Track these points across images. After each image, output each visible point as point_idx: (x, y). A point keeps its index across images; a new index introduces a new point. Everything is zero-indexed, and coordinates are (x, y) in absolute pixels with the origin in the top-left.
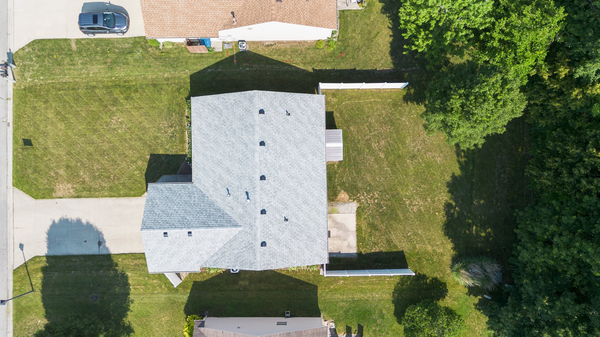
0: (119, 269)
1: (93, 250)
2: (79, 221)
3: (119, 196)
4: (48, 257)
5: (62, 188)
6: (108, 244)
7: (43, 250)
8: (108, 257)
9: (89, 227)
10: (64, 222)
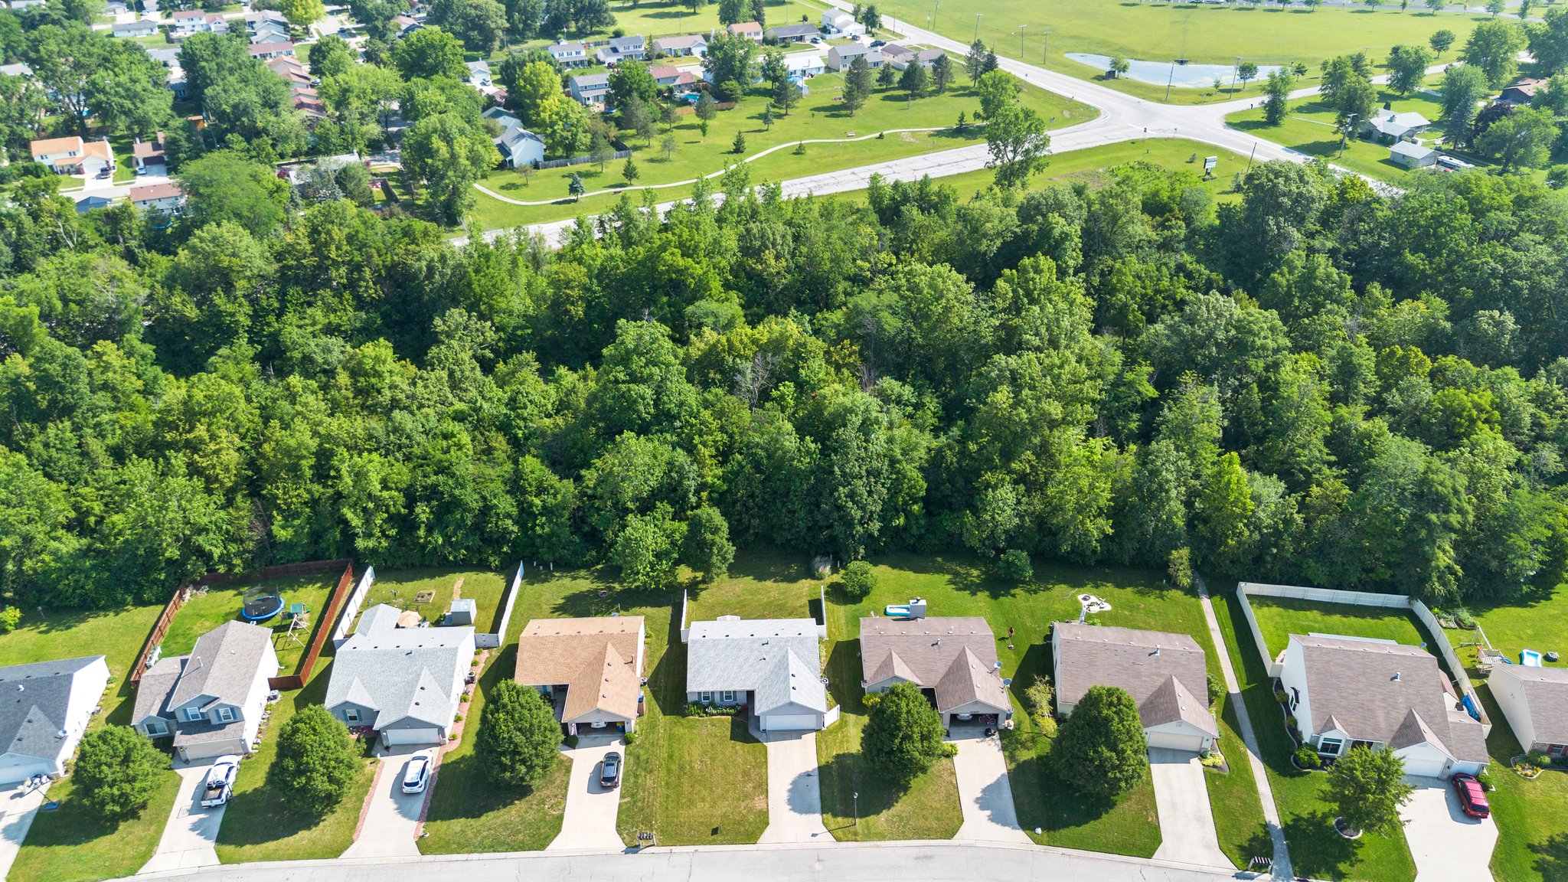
0: (831, 760)
1: (815, 780)
2: (790, 791)
3: (766, 762)
4: (823, 813)
5: (758, 803)
6: (810, 769)
7: (817, 818)
8: (821, 769)
9: (794, 783)
10: (790, 801)
